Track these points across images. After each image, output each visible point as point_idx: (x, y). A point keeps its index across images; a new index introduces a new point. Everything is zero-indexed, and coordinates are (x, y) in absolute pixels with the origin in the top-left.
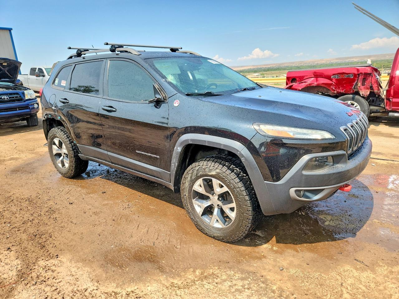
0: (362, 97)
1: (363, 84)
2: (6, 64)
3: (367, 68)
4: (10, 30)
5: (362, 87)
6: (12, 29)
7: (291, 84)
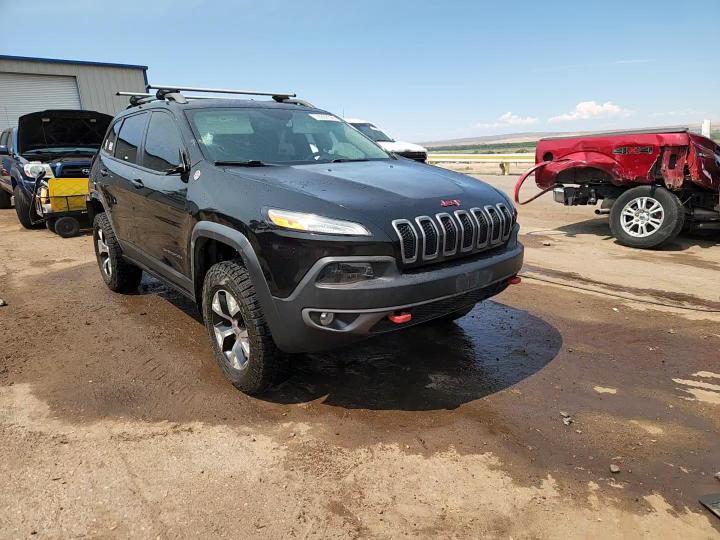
0: (668, 190)
1: (671, 167)
2: (94, 121)
3: (678, 135)
4: (144, 69)
5: (669, 172)
6: (147, 68)
7: (543, 163)
